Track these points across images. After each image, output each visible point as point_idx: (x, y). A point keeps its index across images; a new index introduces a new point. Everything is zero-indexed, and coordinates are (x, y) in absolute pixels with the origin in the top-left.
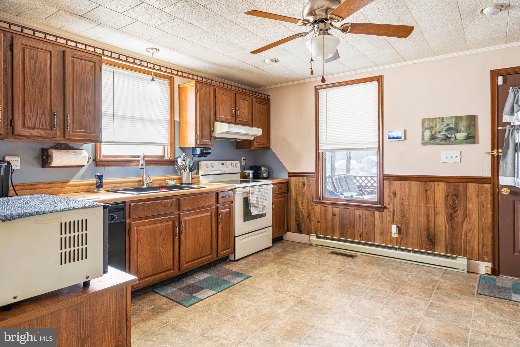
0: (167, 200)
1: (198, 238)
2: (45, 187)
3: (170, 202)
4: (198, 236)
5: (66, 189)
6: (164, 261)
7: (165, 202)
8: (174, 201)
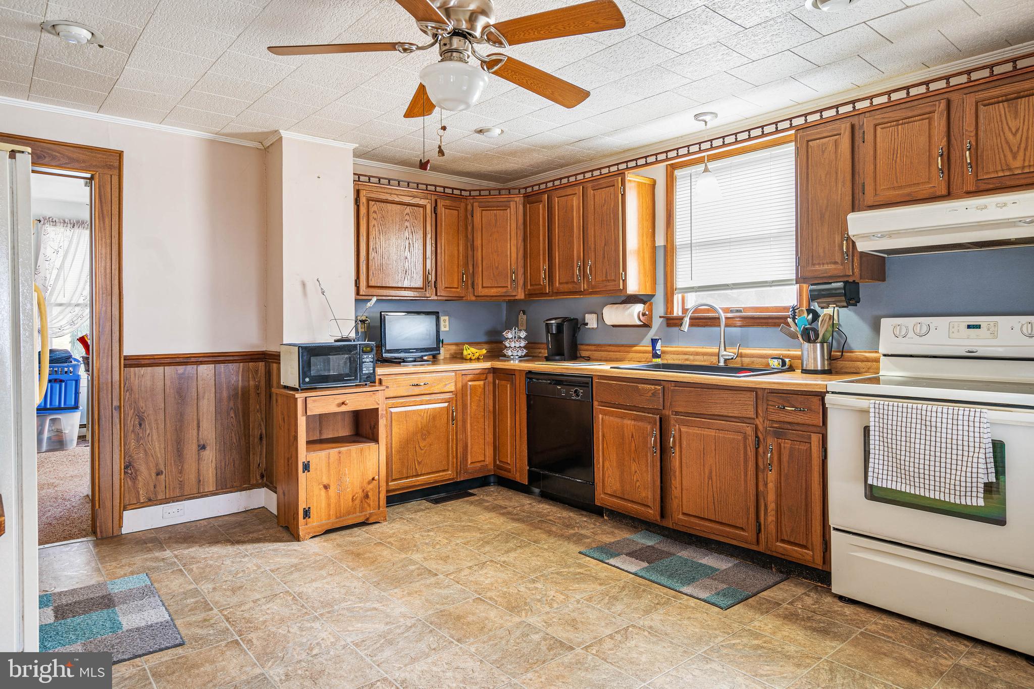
0: (645, 386)
1: (710, 478)
2: (613, 350)
3: (651, 390)
4: (711, 473)
5: (631, 355)
6: (637, 485)
7: (643, 388)
8: (659, 390)
